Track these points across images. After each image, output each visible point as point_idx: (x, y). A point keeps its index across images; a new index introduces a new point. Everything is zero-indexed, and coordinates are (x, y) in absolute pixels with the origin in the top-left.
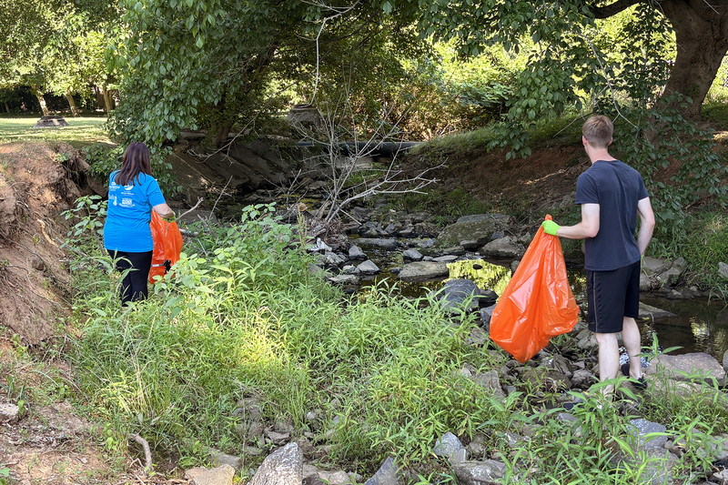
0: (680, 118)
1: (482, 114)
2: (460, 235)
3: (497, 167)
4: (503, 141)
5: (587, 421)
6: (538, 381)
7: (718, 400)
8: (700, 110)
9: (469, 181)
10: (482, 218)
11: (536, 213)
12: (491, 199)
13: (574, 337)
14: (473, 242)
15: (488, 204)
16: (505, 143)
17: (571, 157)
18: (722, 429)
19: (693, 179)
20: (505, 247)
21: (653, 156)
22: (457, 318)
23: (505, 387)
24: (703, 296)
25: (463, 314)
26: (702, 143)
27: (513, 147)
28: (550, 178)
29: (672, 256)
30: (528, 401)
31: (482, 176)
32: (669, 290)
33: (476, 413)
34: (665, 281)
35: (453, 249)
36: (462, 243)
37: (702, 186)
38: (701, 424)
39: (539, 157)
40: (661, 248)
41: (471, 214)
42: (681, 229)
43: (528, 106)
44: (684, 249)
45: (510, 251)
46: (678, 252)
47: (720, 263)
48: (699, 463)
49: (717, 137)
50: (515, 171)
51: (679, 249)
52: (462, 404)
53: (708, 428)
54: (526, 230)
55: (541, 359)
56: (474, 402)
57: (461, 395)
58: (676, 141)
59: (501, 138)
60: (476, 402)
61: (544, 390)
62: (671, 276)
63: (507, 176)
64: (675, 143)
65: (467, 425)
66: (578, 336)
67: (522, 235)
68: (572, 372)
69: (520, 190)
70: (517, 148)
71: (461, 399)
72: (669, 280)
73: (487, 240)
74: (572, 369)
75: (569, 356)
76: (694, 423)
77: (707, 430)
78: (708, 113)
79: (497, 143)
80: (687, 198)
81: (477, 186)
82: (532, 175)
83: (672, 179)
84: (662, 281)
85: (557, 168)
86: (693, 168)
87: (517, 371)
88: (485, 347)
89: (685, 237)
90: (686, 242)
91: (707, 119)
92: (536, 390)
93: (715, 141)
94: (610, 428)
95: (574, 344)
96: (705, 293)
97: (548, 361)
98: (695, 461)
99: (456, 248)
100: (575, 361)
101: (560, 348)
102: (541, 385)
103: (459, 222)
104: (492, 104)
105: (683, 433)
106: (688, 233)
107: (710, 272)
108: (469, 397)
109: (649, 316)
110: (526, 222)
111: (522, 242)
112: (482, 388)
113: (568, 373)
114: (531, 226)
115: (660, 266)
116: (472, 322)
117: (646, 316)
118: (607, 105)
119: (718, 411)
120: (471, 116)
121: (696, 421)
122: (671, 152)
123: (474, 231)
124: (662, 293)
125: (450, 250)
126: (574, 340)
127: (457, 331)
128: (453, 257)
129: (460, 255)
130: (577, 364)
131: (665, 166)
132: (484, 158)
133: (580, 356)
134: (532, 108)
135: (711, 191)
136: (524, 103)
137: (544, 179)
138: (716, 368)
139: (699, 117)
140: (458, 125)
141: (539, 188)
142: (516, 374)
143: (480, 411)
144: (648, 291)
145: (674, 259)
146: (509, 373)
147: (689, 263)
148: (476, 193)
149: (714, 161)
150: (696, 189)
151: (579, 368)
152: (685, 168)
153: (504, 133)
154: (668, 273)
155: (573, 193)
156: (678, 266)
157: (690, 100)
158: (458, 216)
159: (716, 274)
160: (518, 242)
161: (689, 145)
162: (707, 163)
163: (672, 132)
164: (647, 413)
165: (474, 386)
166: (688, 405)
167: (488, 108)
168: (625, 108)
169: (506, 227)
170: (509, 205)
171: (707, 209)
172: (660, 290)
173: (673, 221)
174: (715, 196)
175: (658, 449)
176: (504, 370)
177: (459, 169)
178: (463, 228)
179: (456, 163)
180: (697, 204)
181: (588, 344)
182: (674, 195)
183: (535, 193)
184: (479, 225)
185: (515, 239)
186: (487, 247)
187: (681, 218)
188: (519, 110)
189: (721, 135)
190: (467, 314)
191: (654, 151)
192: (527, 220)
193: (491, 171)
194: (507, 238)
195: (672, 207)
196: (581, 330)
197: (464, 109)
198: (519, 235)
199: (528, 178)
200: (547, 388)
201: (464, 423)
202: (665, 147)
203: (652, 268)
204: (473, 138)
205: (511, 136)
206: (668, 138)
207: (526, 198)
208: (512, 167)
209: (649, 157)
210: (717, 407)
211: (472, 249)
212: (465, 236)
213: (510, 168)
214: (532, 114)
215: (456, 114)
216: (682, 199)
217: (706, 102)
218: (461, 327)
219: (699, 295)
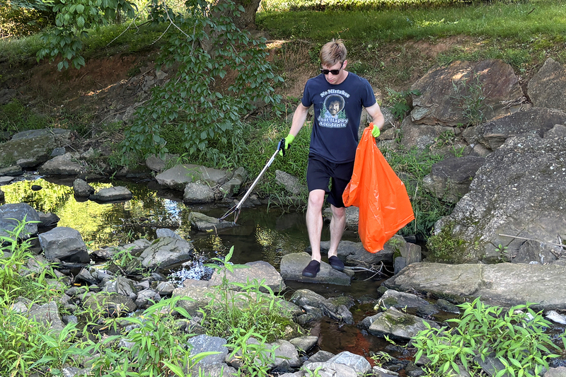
0: (234, 28)
1: (38, 18)
2: (16, 154)
3: (55, 77)
4: (53, 49)
5: (143, 346)
6: (99, 307)
7: (274, 307)
8: (254, 19)
9: (24, 93)
10: (41, 133)
11: (99, 126)
12: (51, 112)
13: (138, 256)
14: (31, 160)
15: (48, 118)
16: (56, 51)
17: (132, 67)
18: (278, 336)
19: (250, 89)
20: (67, 164)
21: (210, 66)
22: (8, 247)
23: (65, 317)
24: (263, 204)
25: (15, 243)
26: (255, 53)
27: (65, 57)
28: (113, 88)
29: (233, 166)
30: (88, 330)
31: (40, 87)
32: (230, 201)
33: (31, 350)
34: (227, 192)
35: (8, 169)
36: (19, 162)
37: (258, 96)
38: (256, 334)
39: (100, 66)
40: (223, 159)
41: (29, 129)
42: (240, 139)
43: (76, 12)
44: (244, 159)
45: (72, 168)
46: (239, 162)
47: (277, 171)
48: (255, 373)
49: (270, 46)
50: (77, 81)
51: (239, 159)
52: (13, 343)
53: (261, 337)
54: (89, 145)
55: (104, 282)
56: (27, 340)
57: (12, 334)
58: (231, 50)
59: (51, 46)
60: (30, 338)
61: (106, 316)
62: (233, 186)
63: (67, 86)
64: (230, 52)
65: (19, 366)
66: (142, 255)
67: (85, 151)
68: (136, 293)
69: (82, 102)
70: (69, 57)
71: (12, 338)
72: (232, 190)
73: (47, 157)
74: (136, 291)
75: (134, 276)
76: (248, 335)
77: (261, 339)
78: (262, 21)
79: (47, 51)
80: (245, 107)
81: (34, 98)
82: (93, 86)
83: (229, 89)
84: (224, 192)
85: (119, 78)
86: (248, 77)
87: (79, 299)
88: (42, 276)
89: (245, 146)
90: (246, 151)
91: (261, 27)
92: (97, 317)
93: (269, 51)
94: (167, 350)
95: (138, 263)
96: (264, 201)
97: (111, 284)
98: (251, 372)
99: (13, 168)
100: (140, 280)
101: (125, 268)
102: (102, 311)
103: (15, 138)
104: (48, 7)
105: (239, 345)
106: (247, 143)
107: (268, 180)
108: (21, 335)
109: (212, 227)
110: (89, 136)
111: (85, 158)
112: (35, 323)
113: (132, 295)
114: (94, 141)
115: (222, 177)
116: (26, 251)
117: (209, 228)
118: (161, 12)
119: (274, 318)
120: (25, 20)
121: (251, 332)
122: (228, 62)
123: (32, 147)
124: (225, 203)
125: (5, 170)
126: (139, 259)
127: (8, 263)
128: (8, 178)
129: (17, 176)
130: (142, 284)
131: (222, 75)
132: (42, 67)
133: (145, 275)
134: (80, 15)
135: (267, 100)
136: (72, 9)
137: (106, 90)
138: (274, 275)
139: (253, 26)
140: (12, 30)
141: (102, 99)
142: (78, 301)
143: (33, 349)
144: (212, 202)
145: (235, 169)
146: (70, 302)
147: (249, 172)
148: (34, 106)
149: (268, 70)
150: (252, 99)
151: (143, 288)
152: (241, 78)
153: (54, 41)
154: (229, 184)
155: (137, 104)
156: (239, 175)
157: (242, 9)
158: (15, 132)
159: (274, 182)
160: (81, 159)
161: (244, 54)
162: (261, 73)
163: (227, 42)
164: (208, 327)
165: (27, 322)
166: (246, 315)
167: (43, 13)
168: (180, 16)
169: (67, 142)
170: (71, 117)
171: (265, 118)
172: (223, 201)
173: (232, 131)
174: (271, 105)
175: (217, 365)
176: (65, 299)
177: (14, 80)
178: (20, 145)
179: (9, 72)
180: (255, 113)
181: (153, 262)
182: (232, 105)
183: (97, 104)
184: (37, 142)
185: (77, 155)
186: (47, 165)
187: (240, 128)
188: (67, 16)
189: (275, 44)
190: (20, 242)
191: (210, 61)
192: (90, 134)
193: (49, 81)
194: (68, 155)
195: (230, 118)
196: (146, 248)
197: (17, 13)
198: (82, 151)
199: (89, 89)
200: (110, 313)
201: (16, 364)
202: (221, 57)
203: (214, 179)
204: (28, 45)
205: (62, 44)
206: (223, 47)
207: (88, 110)
208: (72, 77)
209: (207, 68)
210: (273, 314)
211: (31, 169)
212: (22, 155)
213: (70, 78)
214: (81, 21)
215: (9, 17)
216: (240, 109)
217: (259, 10)
218: (13, 257)
219: (259, 203)
